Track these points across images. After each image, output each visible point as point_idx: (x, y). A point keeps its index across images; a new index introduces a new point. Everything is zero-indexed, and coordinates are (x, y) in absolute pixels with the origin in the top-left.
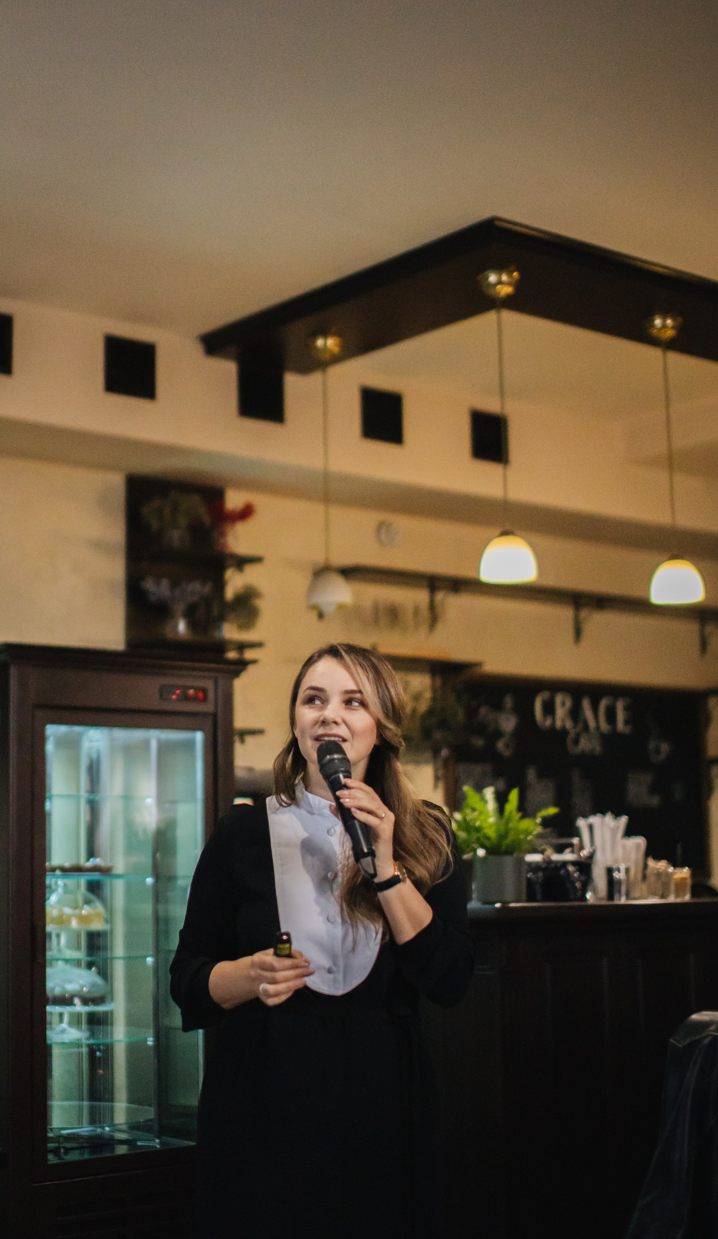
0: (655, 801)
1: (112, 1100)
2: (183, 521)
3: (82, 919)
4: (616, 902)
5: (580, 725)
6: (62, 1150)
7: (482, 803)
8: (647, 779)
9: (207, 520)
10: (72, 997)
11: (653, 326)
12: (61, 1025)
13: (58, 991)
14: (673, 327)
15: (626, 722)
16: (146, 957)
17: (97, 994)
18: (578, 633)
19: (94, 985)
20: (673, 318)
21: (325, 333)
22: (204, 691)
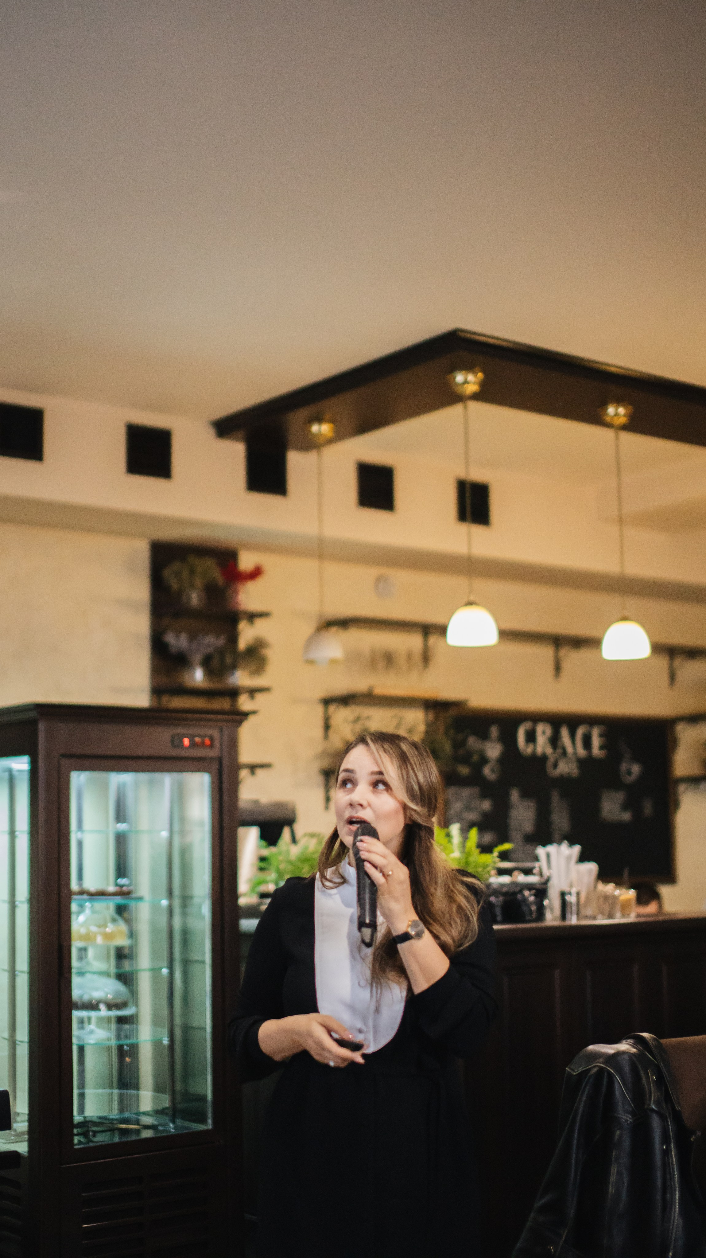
0: (627, 816)
1: (137, 1087)
2: (199, 583)
3: (107, 936)
4: (567, 923)
5: (559, 751)
6: (91, 1134)
7: (447, 839)
8: (620, 797)
9: (221, 581)
10: (99, 1002)
11: (606, 414)
12: (90, 1026)
13: (86, 998)
14: (625, 415)
15: (602, 748)
16: (161, 969)
17: (118, 1001)
18: (558, 669)
19: (118, 993)
20: (625, 407)
21: (319, 419)
22: (212, 739)
